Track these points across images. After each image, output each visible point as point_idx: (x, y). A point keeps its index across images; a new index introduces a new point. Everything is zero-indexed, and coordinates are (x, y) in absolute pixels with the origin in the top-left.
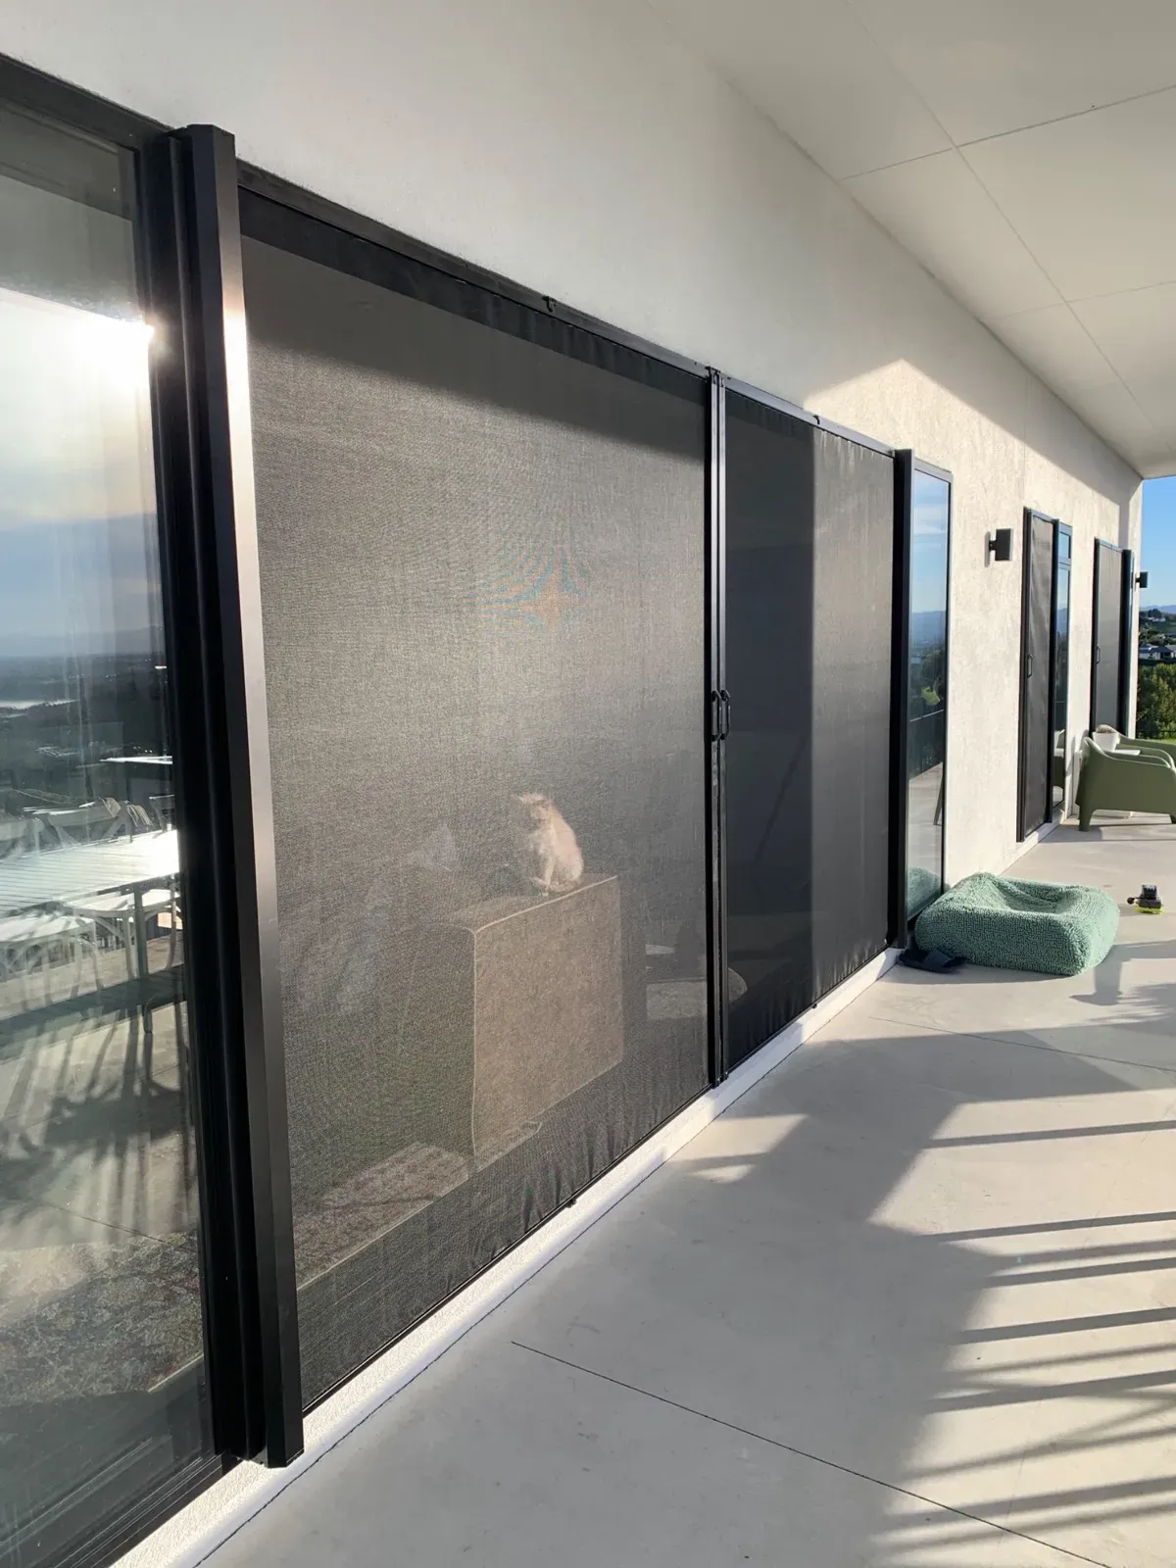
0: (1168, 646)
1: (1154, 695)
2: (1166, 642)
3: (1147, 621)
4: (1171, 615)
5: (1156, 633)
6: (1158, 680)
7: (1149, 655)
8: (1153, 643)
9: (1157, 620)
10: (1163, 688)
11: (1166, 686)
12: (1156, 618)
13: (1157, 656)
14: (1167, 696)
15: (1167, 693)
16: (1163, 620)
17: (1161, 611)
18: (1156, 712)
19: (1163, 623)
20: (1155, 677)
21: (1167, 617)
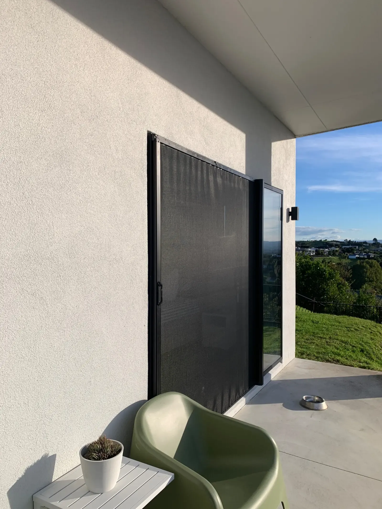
0: (369, 253)
1: (365, 269)
2: (369, 252)
3: (363, 245)
4: (370, 243)
5: (365, 249)
6: (366, 264)
7: (363, 256)
8: (365, 252)
9: (366, 245)
10: (368, 267)
11: (369, 267)
12: (366, 244)
13: (366, 257)
14: (369, 270)
15: (369, 269)
16: (368, 245)
17: (367, 242)
18: (366, 275)
19: (368, 246)
20: (365, 263)
21: (369, 244)
